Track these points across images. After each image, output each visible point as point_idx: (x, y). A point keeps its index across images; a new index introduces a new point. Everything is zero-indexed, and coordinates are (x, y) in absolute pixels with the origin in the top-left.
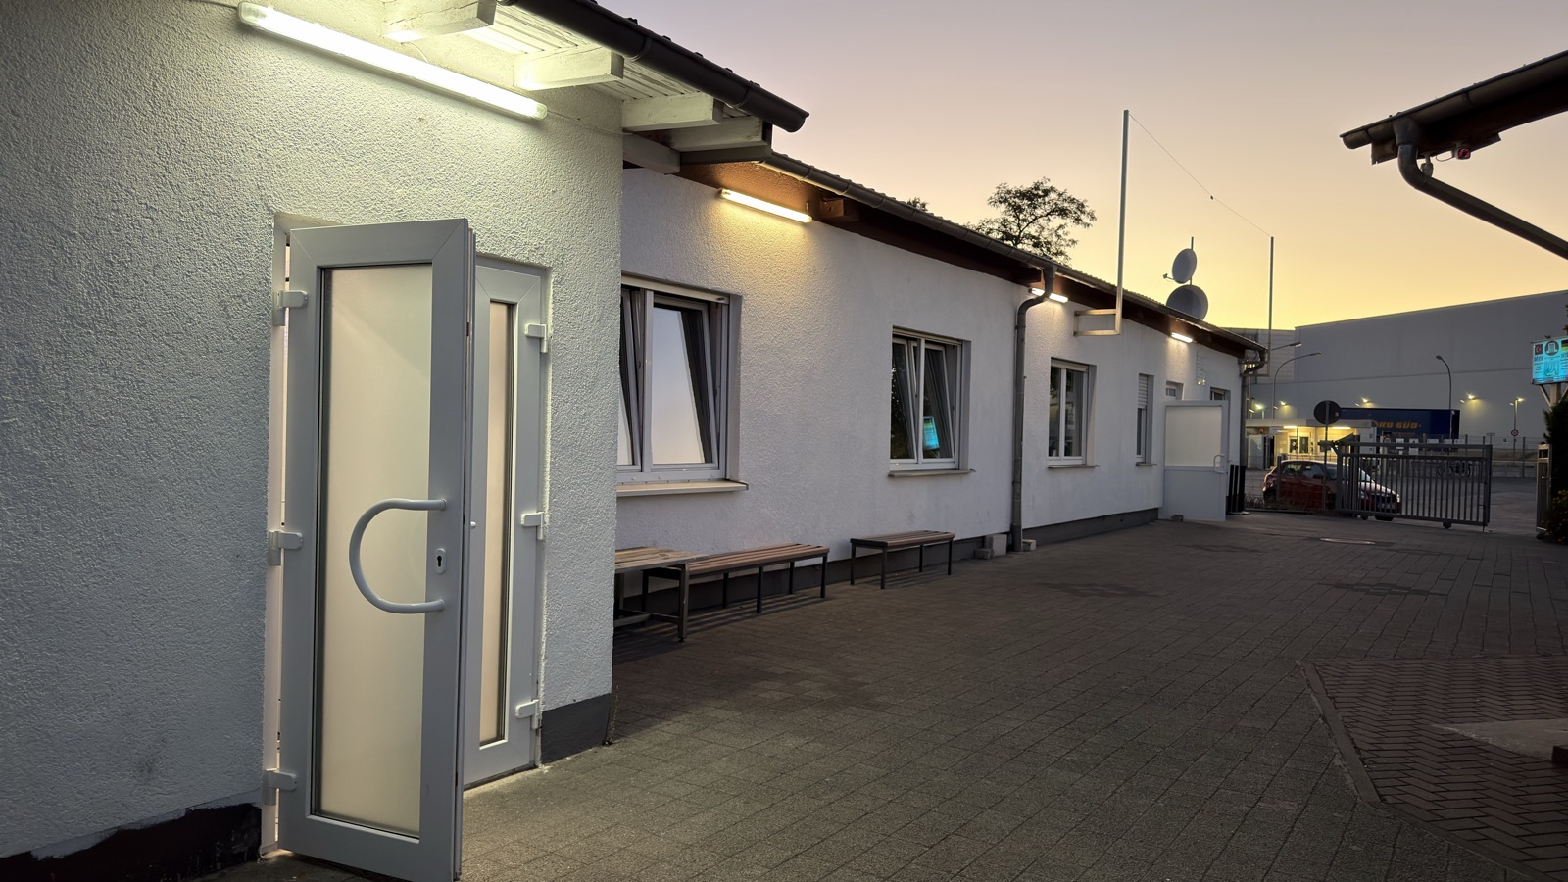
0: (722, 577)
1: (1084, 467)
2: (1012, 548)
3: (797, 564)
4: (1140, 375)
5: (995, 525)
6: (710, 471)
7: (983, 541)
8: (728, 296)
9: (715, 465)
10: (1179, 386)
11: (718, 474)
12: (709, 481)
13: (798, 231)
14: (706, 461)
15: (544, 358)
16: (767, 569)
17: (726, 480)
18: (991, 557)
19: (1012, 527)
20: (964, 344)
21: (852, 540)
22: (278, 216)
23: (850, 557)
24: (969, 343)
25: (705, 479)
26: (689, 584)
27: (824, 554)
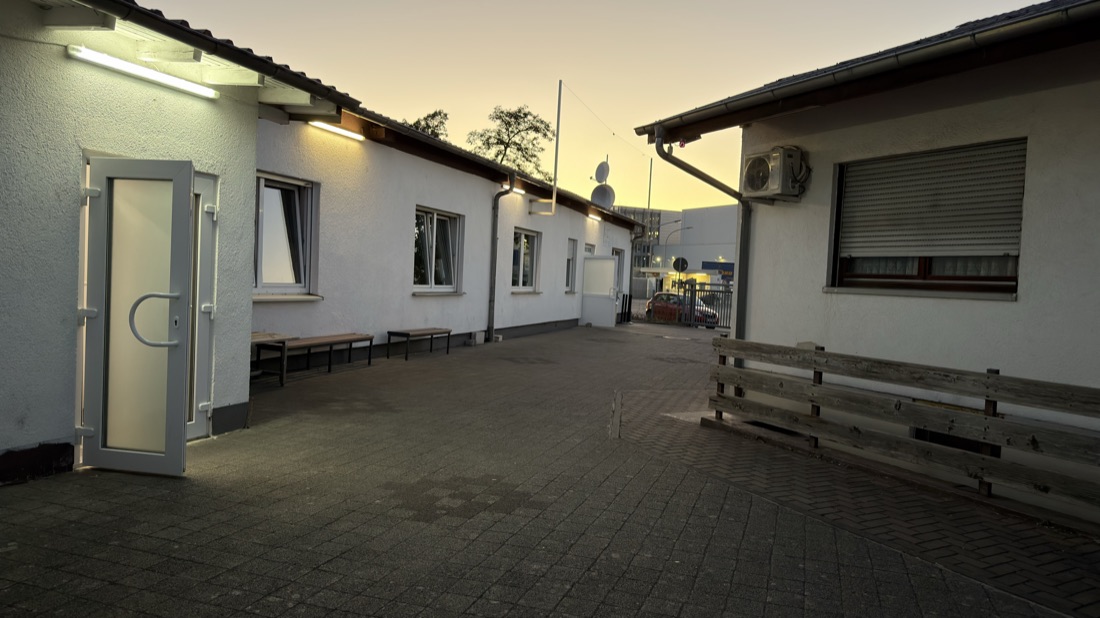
0: (306, 352)
1: (535, 293)
2: (487, 340)
3: (354, 345)
4: (570, 239)
5: (478, 326)
6: (299, 288)
7: (470, 335)
8: (312, 183)
9: (303, 284)
10: (593, 246)
11: (305, 291)
12: (298, 294)
13: (356, 145)
14: (297, 282)
15: (215, 223)
16: (335, 348)
17: (309, 294)
18: (475, 345)
19: (488, 327)
20: (460, 217)
21: (389, 333)
22: (84, 150)
23: (387, 342)
24: (464, 216)
25: (296, 293)
26: (287, 354)
27: (371, 339)
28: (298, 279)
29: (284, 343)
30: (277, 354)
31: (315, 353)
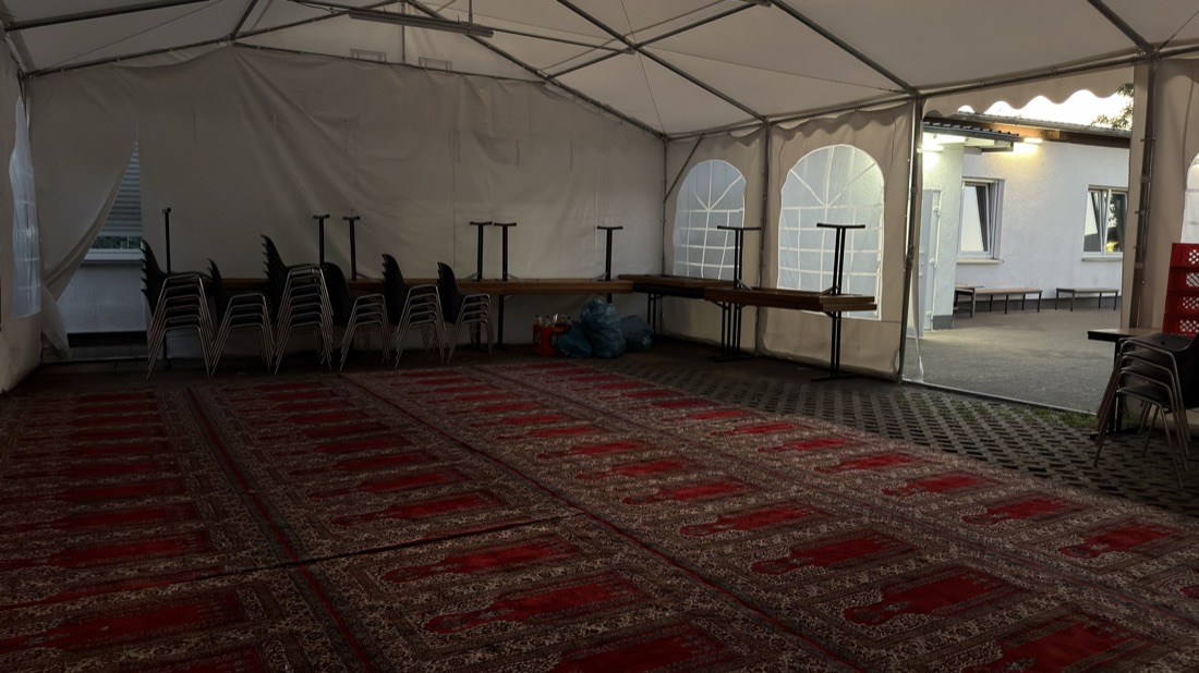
0: (989, 299)
3: (1027, 297)
6: (986, 255)
8: (995, 180)
9: (989, 252)
11: (991, 256)
12: (986, 259)
14: (985, 251)
15: (938, 216)
17: (993, 258)
21: (1058, 289)
23: (1055, 296)
25: (985, 257)
26: (975, 299)
27: (1040, 293)
28: (985, 249)
29: (973, 289)
30: (969, 299)
31: (996, 301)
